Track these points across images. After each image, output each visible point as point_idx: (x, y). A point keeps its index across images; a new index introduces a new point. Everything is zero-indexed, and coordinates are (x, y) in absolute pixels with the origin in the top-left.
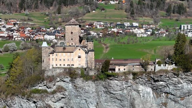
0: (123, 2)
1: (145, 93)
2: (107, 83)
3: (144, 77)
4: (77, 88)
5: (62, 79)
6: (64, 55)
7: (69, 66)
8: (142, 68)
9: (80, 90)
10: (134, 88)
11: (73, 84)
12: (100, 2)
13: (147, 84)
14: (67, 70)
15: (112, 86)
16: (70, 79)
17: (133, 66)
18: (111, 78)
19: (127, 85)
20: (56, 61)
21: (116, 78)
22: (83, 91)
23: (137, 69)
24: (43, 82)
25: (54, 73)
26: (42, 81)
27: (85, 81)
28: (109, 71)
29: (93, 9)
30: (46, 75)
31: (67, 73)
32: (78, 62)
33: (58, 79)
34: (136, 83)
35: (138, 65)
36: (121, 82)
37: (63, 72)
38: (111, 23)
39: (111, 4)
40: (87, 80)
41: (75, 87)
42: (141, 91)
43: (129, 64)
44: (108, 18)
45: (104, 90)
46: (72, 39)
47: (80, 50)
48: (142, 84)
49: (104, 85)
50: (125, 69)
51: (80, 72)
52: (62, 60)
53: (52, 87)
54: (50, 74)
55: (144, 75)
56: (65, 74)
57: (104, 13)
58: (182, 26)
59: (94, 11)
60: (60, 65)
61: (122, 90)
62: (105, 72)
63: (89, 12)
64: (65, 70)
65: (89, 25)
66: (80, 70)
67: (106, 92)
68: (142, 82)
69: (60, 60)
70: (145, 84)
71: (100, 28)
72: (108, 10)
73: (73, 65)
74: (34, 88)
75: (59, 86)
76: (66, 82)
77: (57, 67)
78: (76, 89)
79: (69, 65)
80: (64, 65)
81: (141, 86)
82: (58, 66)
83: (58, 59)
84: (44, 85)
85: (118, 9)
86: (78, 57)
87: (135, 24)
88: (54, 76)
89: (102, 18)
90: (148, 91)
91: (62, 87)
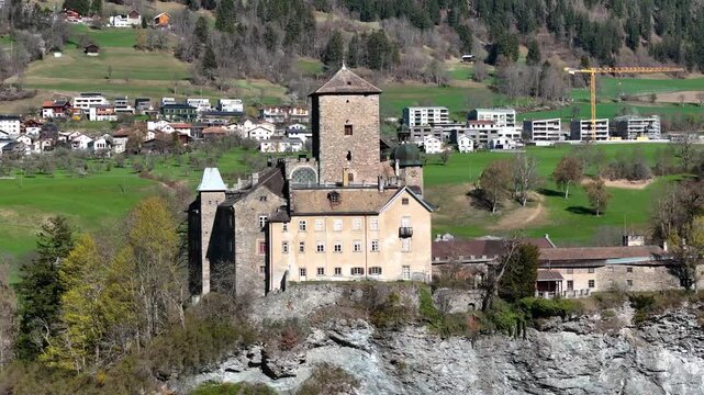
0: (162, 21)
1: (683, 378)
2: (529, 345)
3: (683, 313)
4: (408, 370)
5: (335, 335)
6: (337, 227)
7: (357, 277)
8: (670, 277)
9: (419, 379)
10: (639, 361)
11: (386, 354)
12: (72, 18)
13: (689, 341)
14: (359, 293)
15: (553, 357)
16: (370, 331)
17: (630, 270)
18: (549, 323)
19: (612, 352)
20: (302, 256)
21: (570, 320)
22: (432, 383)
23: (649, 280)
24: (245, 352)
25: (298, 310)
26: (245, 346)
27: (438, 338)
28: (537, 294)
29: (52, 46)
30: (255, 318)
31: (356, 305)
32: (399, 255)
33: (319, 335)
34: (646, 339)
35: (650, 266)
36: (589, 336)
37: (339, 304)
38: (137, 101)
39: (113, 27)
40: (446, 334)
41: (393, 367)
42: (665, 374)
43: (609, 261)
44: (120, 81)
45: (516, 375)
46: (349, 157)
47: (405, 201)
48: (669, 345)
49: (516, 352)
50: (591, 284)
51: (415, 301)
52: (329, 249)
53: (294, 371)
54: (277, 311)
55: (686, 304)
56: (350, 312)
57: (98, 62)
58: (410, 113)
59: (57, 55)
60: (321, 271)
61: (591, 371)
62: (522, 297)
63: (40, 57)
64: (345, 294)
65: (55, 108)
66: (414, 290)
67: (523, 381)
68: (673, 336)
69: (320, 248)
70: (680, 345)
71: (100, 118)
72: (109, 49)
73: (378, 270)
74: (200, 379)
75: (326, 365)
76: (352, 346)
77: (303, 279)
78: (400, 375)
79: (361, 271)
80: (338, 271)
81: (666, 353)
82: (312, 275)
83: (311, 247)
84: (251, 365)
85: (148, 48)
86: (401, 236)
87: (231, 105)
88: (295, 320)
89: (97, 82)
90: (694, 373)
91: (339, 370)
